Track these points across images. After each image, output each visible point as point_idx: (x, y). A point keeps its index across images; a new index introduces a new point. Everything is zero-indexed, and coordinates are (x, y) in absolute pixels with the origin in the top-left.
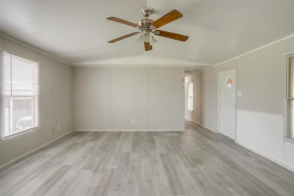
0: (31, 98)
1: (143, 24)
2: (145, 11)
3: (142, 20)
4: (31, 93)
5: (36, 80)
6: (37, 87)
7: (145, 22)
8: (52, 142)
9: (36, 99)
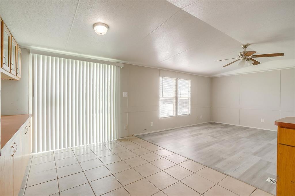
0: (187, 99)
1: (241, 55)
2: (243, 46)
3: (241, 53)
4: (187, 96)
5: (189, 89)
6: (190, 93)
7: (242, 54)
8: (197, 124)
9: (190, 99)
